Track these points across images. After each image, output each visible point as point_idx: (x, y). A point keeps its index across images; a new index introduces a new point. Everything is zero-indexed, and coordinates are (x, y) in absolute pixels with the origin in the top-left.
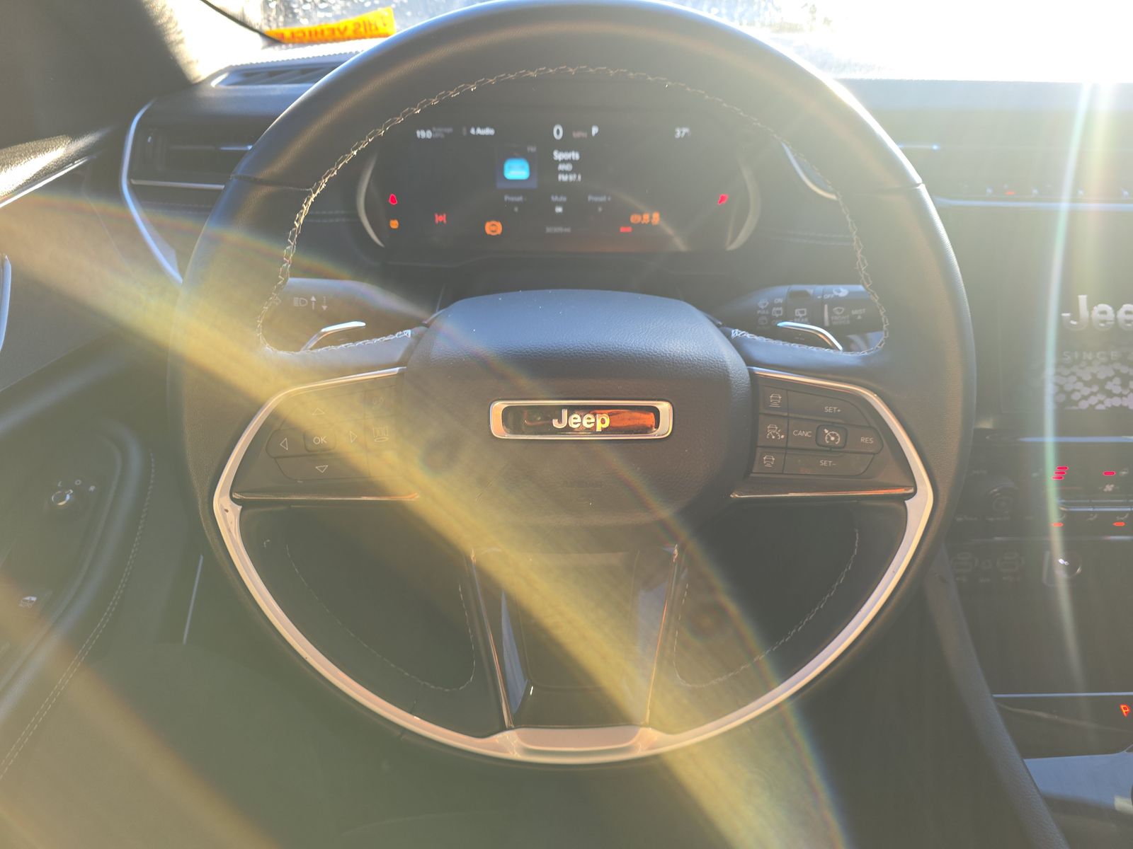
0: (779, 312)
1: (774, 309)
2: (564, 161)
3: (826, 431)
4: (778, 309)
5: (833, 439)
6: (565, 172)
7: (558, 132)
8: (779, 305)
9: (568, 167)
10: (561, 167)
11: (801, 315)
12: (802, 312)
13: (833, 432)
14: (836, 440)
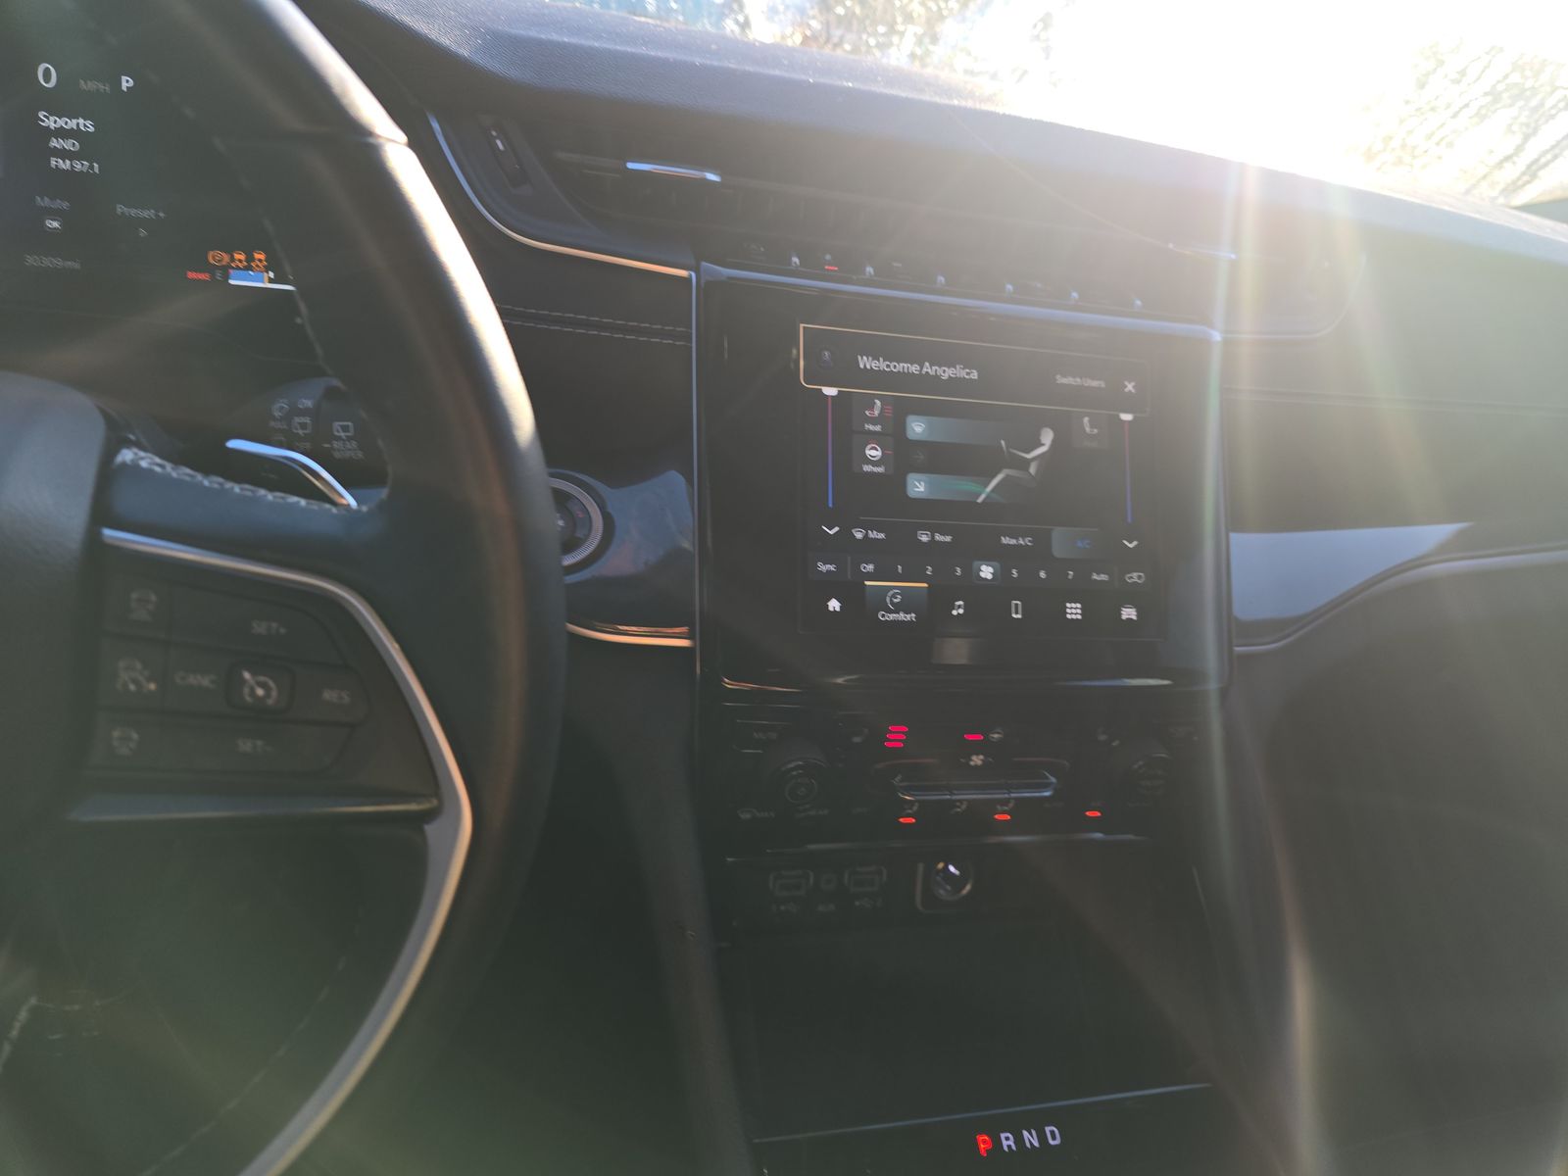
0: (303, 426)
1: (297, 420)
2: (62, 133)
3: (247, 675)
4: (303, 420)
5: (260, 692)
6: (63, 154)
7: (47, 76)
8: (304, 412)
9: (69, 145)
10: (54, 143)
11: (342, 434)
12: (345, 429)
13: (262, 679)
14: (268, 695)
